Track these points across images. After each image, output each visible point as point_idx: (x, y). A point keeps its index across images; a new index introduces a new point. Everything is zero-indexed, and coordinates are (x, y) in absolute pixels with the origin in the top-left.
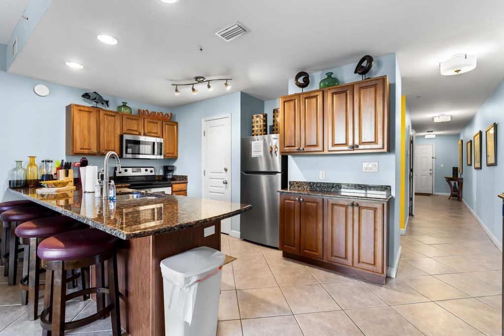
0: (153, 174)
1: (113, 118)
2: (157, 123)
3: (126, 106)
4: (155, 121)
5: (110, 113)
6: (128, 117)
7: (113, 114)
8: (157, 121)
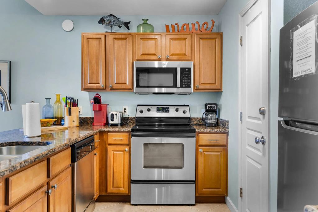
0: (187, 115)
1: (123, 42)
2: (185, 39)
3: (147, 23)
4: (182, 36)
5: (120, 36)
6: (142, 37)
7: (123, 37)
8: (185, 36)
